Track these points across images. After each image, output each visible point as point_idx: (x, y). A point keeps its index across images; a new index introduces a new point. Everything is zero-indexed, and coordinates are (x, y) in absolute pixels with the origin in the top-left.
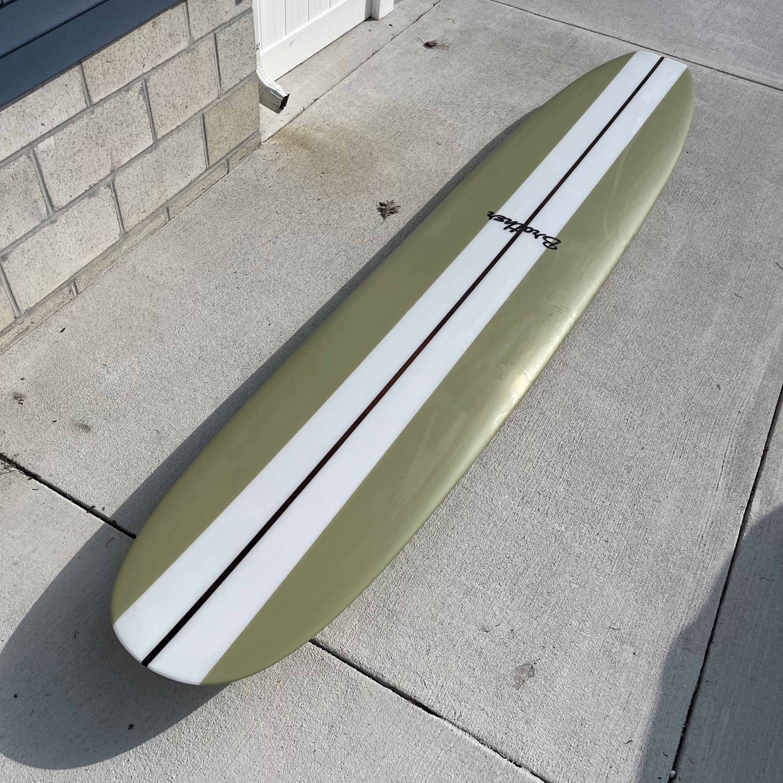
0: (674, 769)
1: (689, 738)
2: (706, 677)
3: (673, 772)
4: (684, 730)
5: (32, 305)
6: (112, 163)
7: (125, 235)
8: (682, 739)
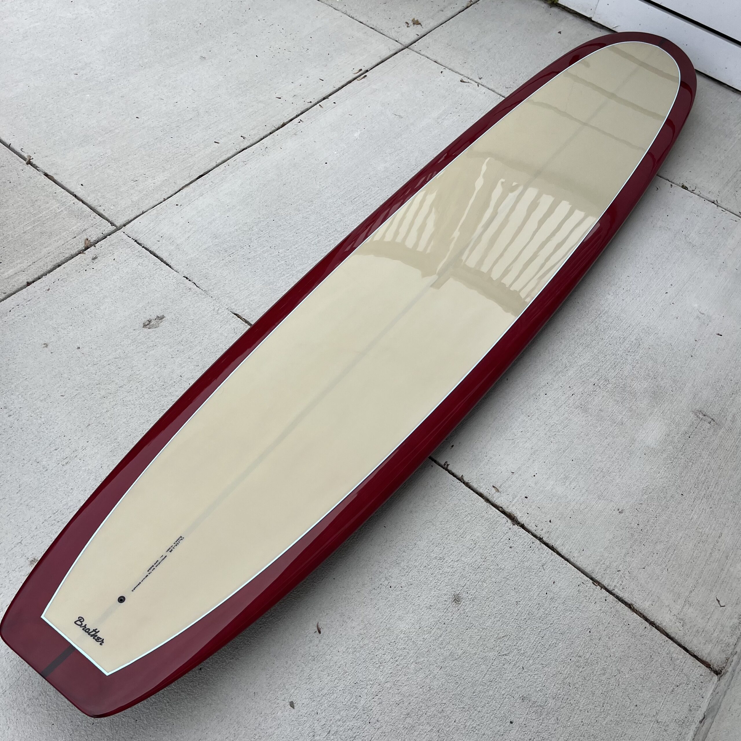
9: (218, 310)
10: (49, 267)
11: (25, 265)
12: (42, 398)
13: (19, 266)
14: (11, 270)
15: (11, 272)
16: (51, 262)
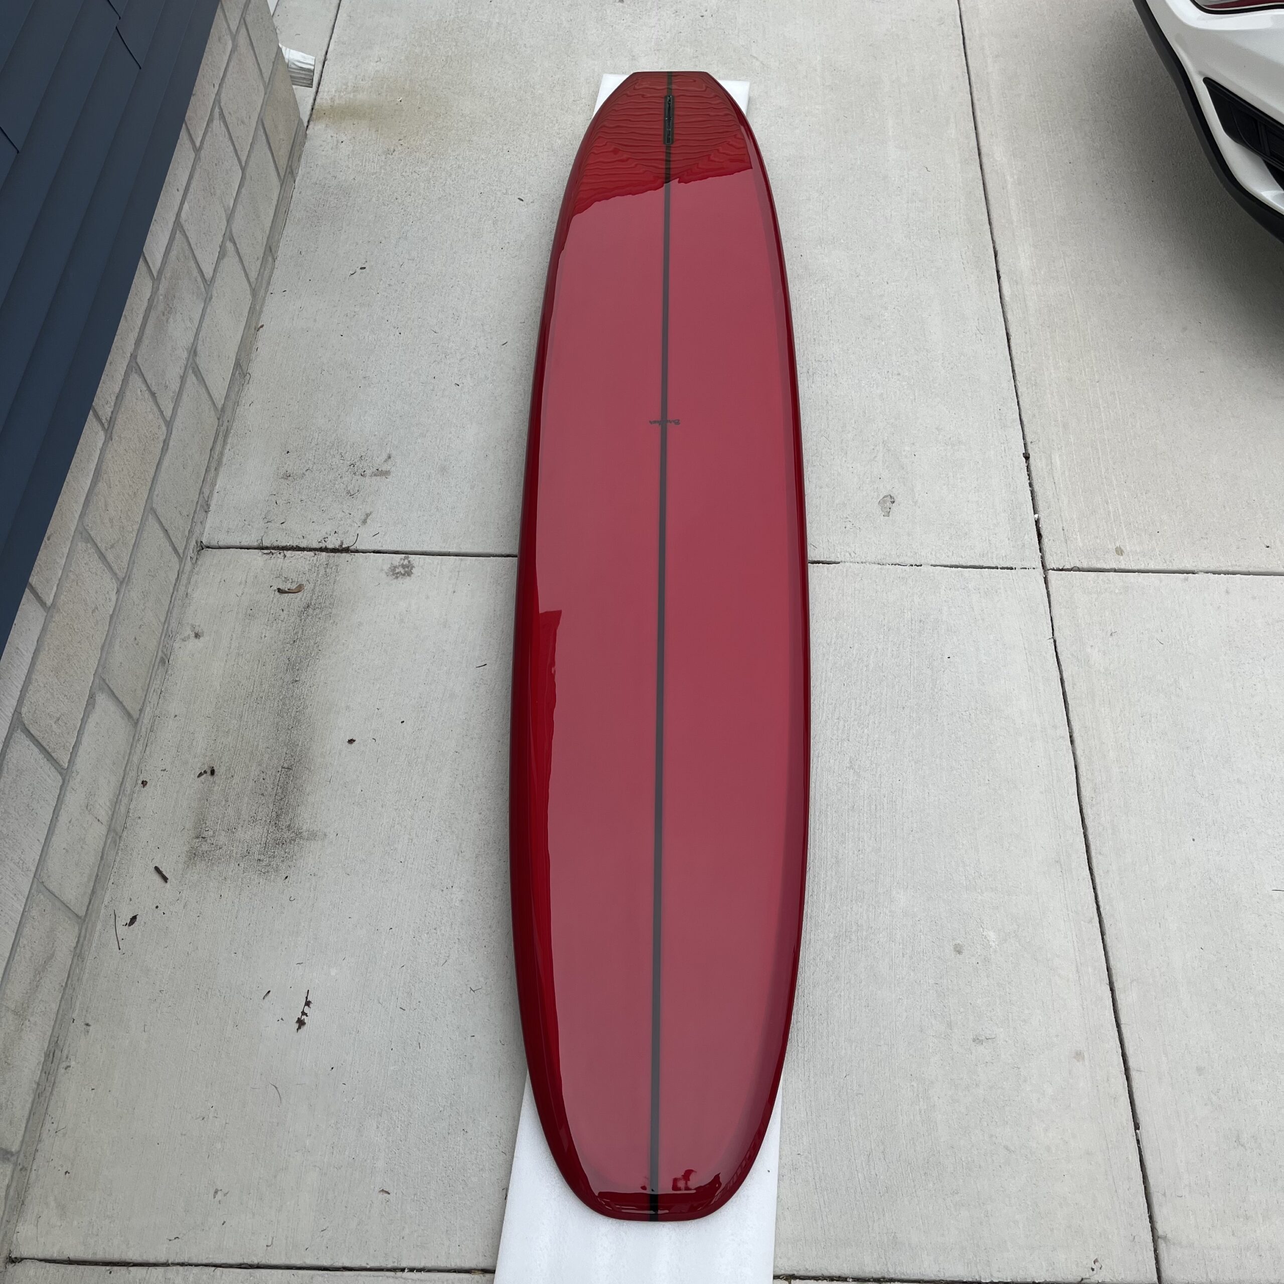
0: (1035, 513)
1: (1036, 488)
2: (1028, 440)
3: (1036, 516)
4: (1031, 485)
5: (223, 403)
6: (225, 211)
7: (254, 292)
8: (1032, 492)
9: (850, 554)
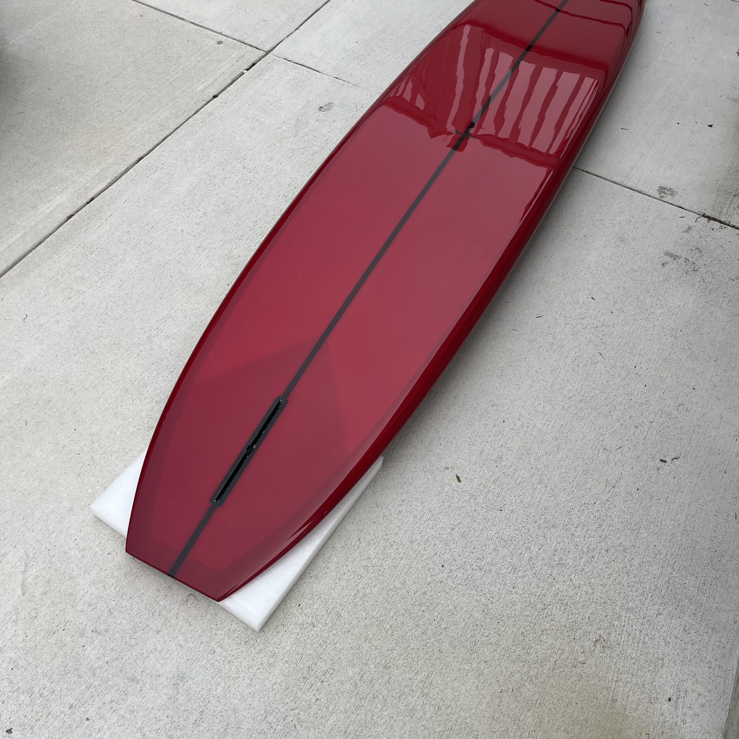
3: (245, 72)
10: (229, 81)
11: (210, 82)
12: (268, 159)
13: (205, 83)
14: (201, 86)
15: (201, 87)
16: (228, 78)
